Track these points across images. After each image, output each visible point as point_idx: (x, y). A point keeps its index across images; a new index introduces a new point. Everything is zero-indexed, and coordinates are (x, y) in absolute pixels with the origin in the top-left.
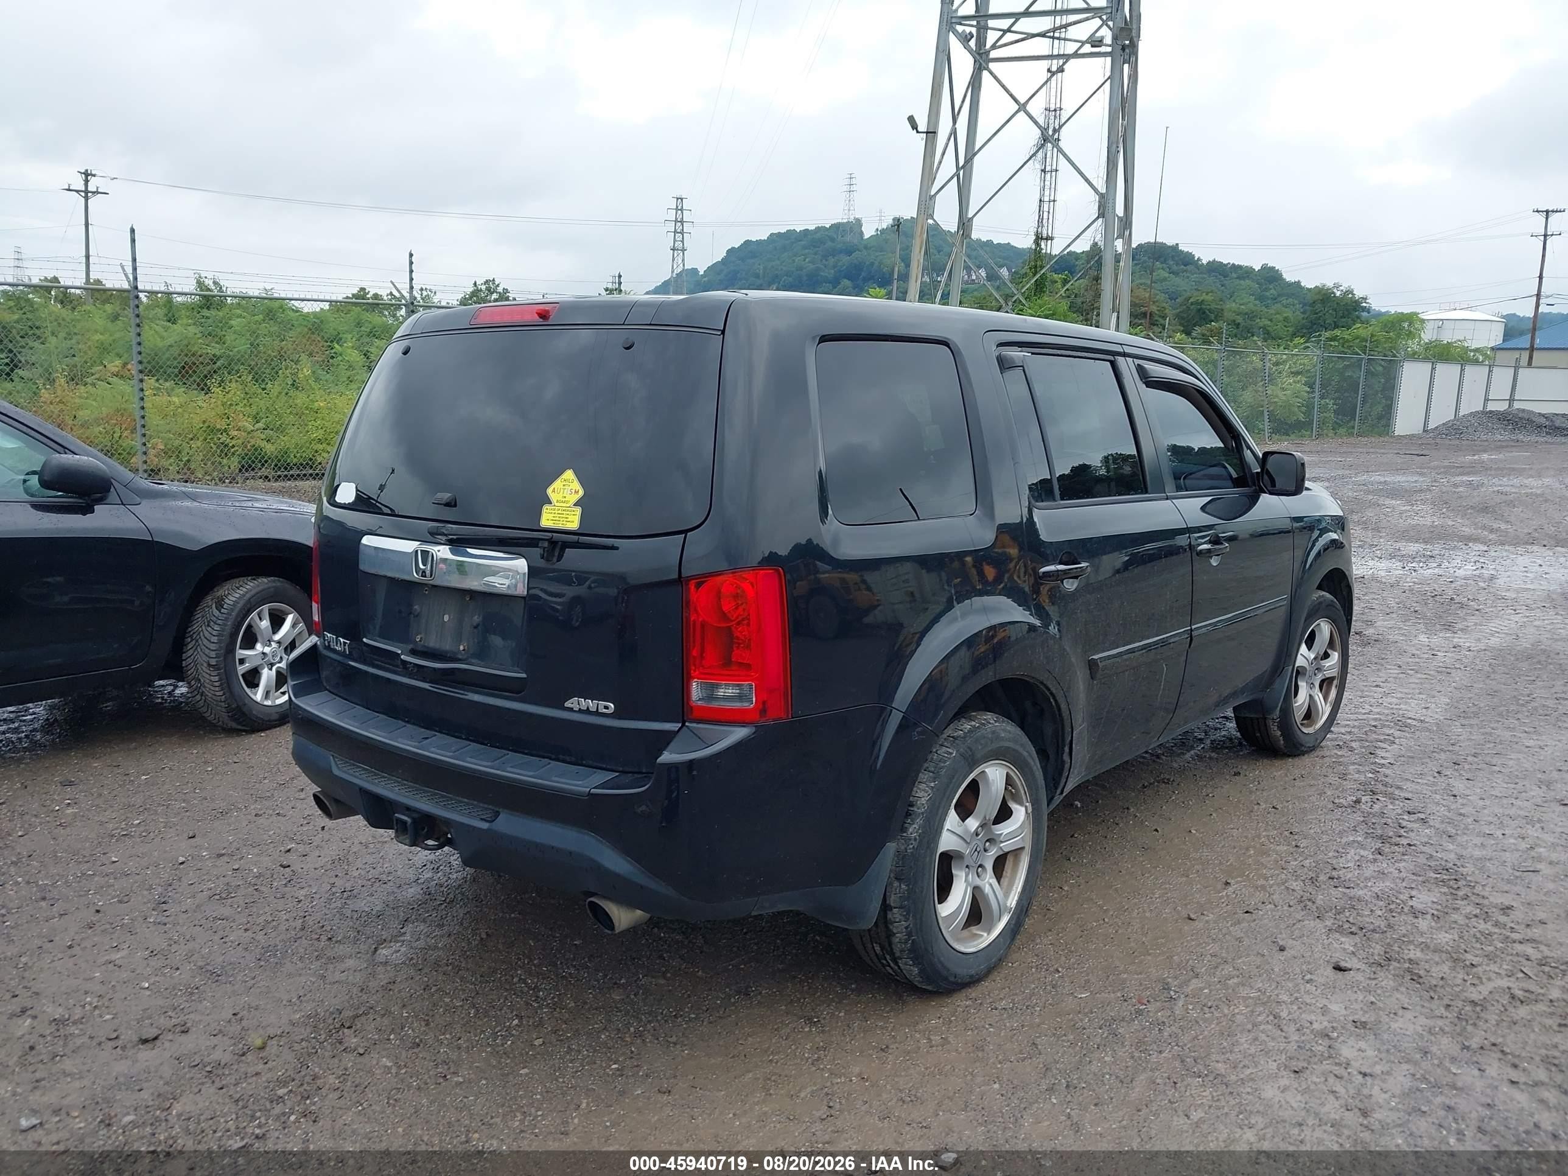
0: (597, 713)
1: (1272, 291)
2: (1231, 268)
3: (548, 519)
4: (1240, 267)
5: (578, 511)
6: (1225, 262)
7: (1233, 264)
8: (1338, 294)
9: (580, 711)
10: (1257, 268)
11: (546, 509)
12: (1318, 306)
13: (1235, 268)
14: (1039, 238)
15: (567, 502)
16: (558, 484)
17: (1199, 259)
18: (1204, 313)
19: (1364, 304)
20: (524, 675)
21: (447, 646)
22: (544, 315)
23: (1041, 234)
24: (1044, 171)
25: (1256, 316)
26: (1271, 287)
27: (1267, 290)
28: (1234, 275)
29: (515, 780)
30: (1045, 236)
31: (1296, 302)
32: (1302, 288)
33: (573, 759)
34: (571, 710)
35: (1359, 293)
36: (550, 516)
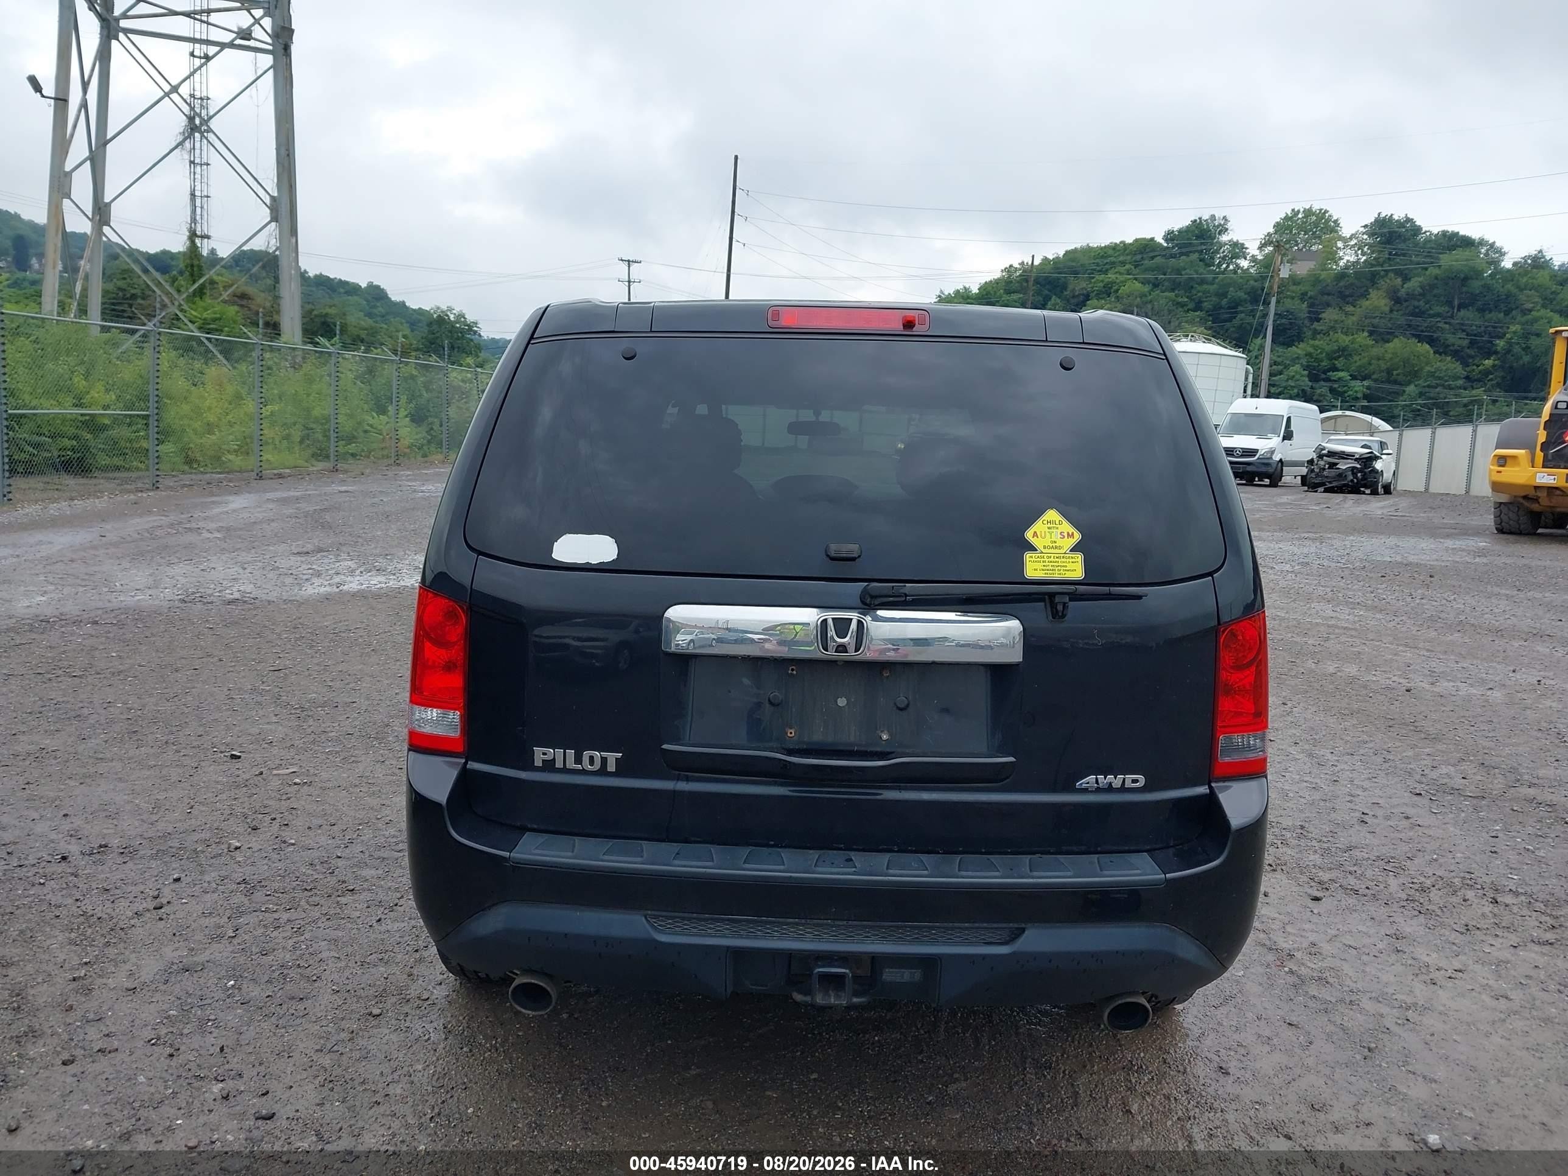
0: (1123, 789)
1: (380, 309)
2: (338, 283)
3: (1034, 568)
4: (346, 283)
5: (1079, 557)
6: (332, 277)
7: (340, 280)
8: (452, 317)
9: (1099, 790)
10: (364, 285)
11: (1028, 556)
12: (435, 327)
13: (343, 283)
14: (193, 235)
15: (1060, 548)
16: (1039, 526)
17: (306, 272)
18: (329, 326)
19: (475, 329)
20: (1012, 759)
21: (852, 736)
22: (909, 324)
23: (195, 231)
24: (192, 162)
25: (376, 332)
26: (378, 304)
27: (375, 307)
28: (342, 290)
29: (972, 885)
30: (199, 233)
31: (404, 321)
32: (407, 308)
33: (1083, 848)
34: (1085, 791)
35: (470, 318)
36: (1039, 566)
